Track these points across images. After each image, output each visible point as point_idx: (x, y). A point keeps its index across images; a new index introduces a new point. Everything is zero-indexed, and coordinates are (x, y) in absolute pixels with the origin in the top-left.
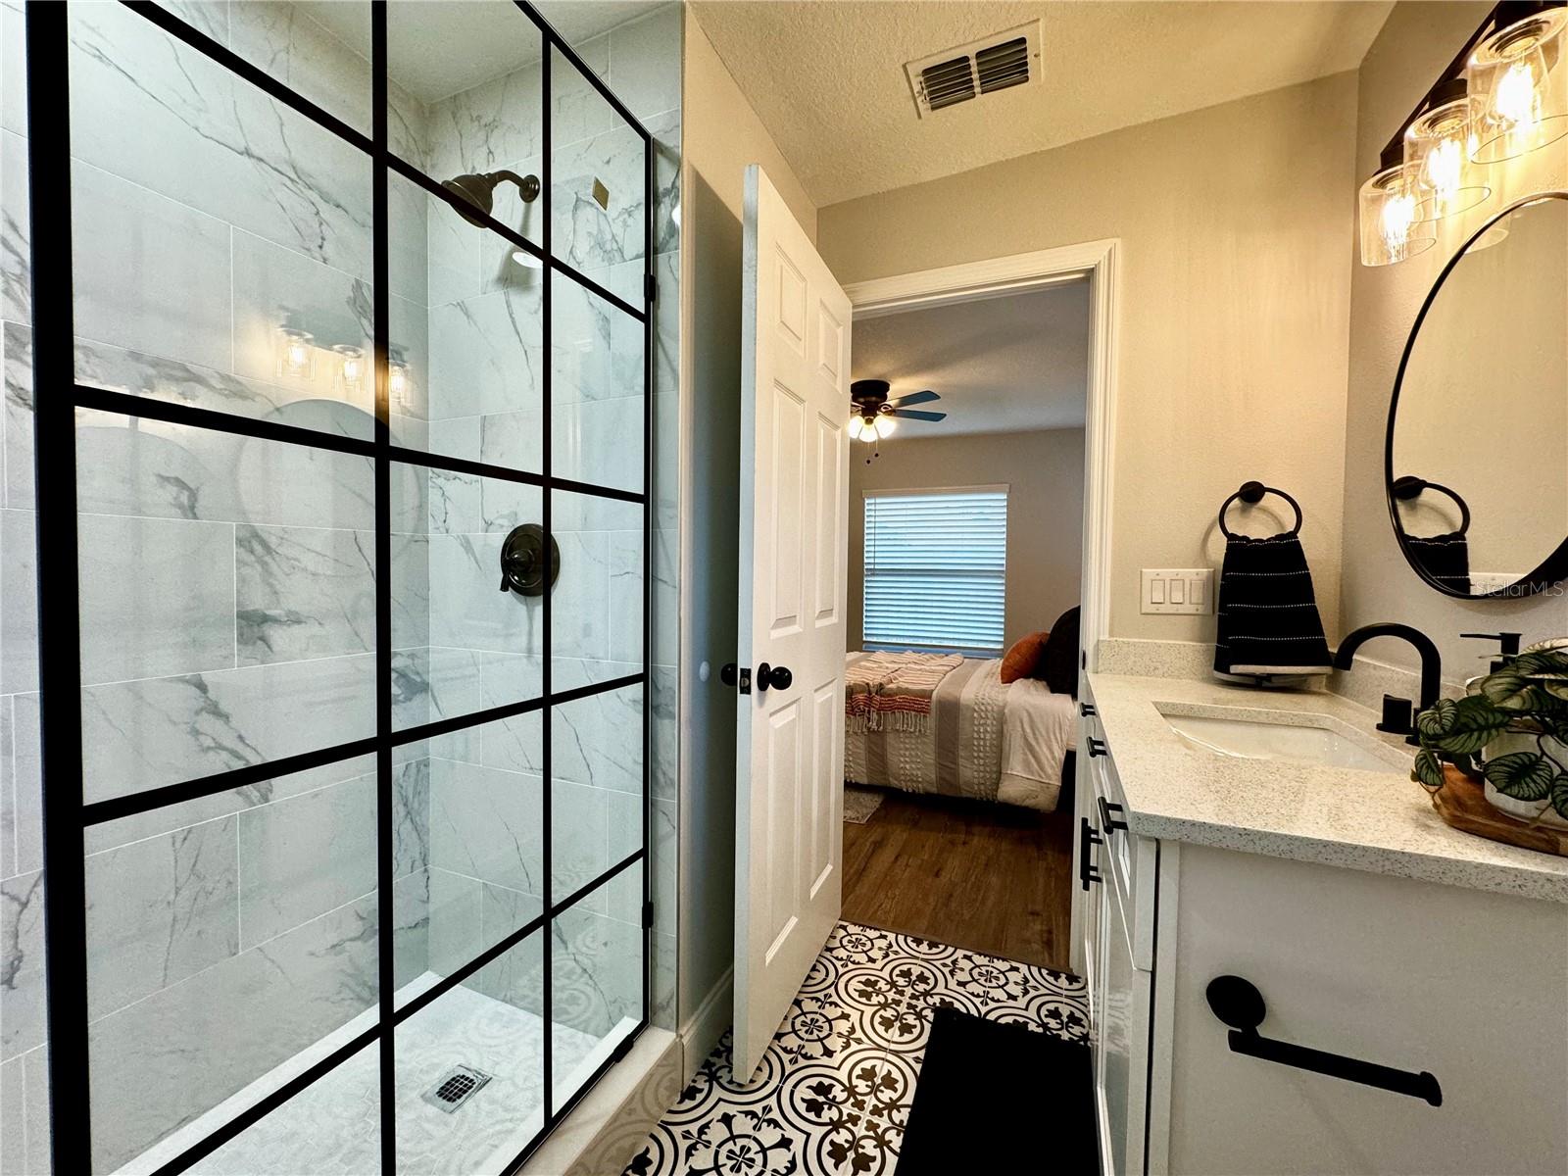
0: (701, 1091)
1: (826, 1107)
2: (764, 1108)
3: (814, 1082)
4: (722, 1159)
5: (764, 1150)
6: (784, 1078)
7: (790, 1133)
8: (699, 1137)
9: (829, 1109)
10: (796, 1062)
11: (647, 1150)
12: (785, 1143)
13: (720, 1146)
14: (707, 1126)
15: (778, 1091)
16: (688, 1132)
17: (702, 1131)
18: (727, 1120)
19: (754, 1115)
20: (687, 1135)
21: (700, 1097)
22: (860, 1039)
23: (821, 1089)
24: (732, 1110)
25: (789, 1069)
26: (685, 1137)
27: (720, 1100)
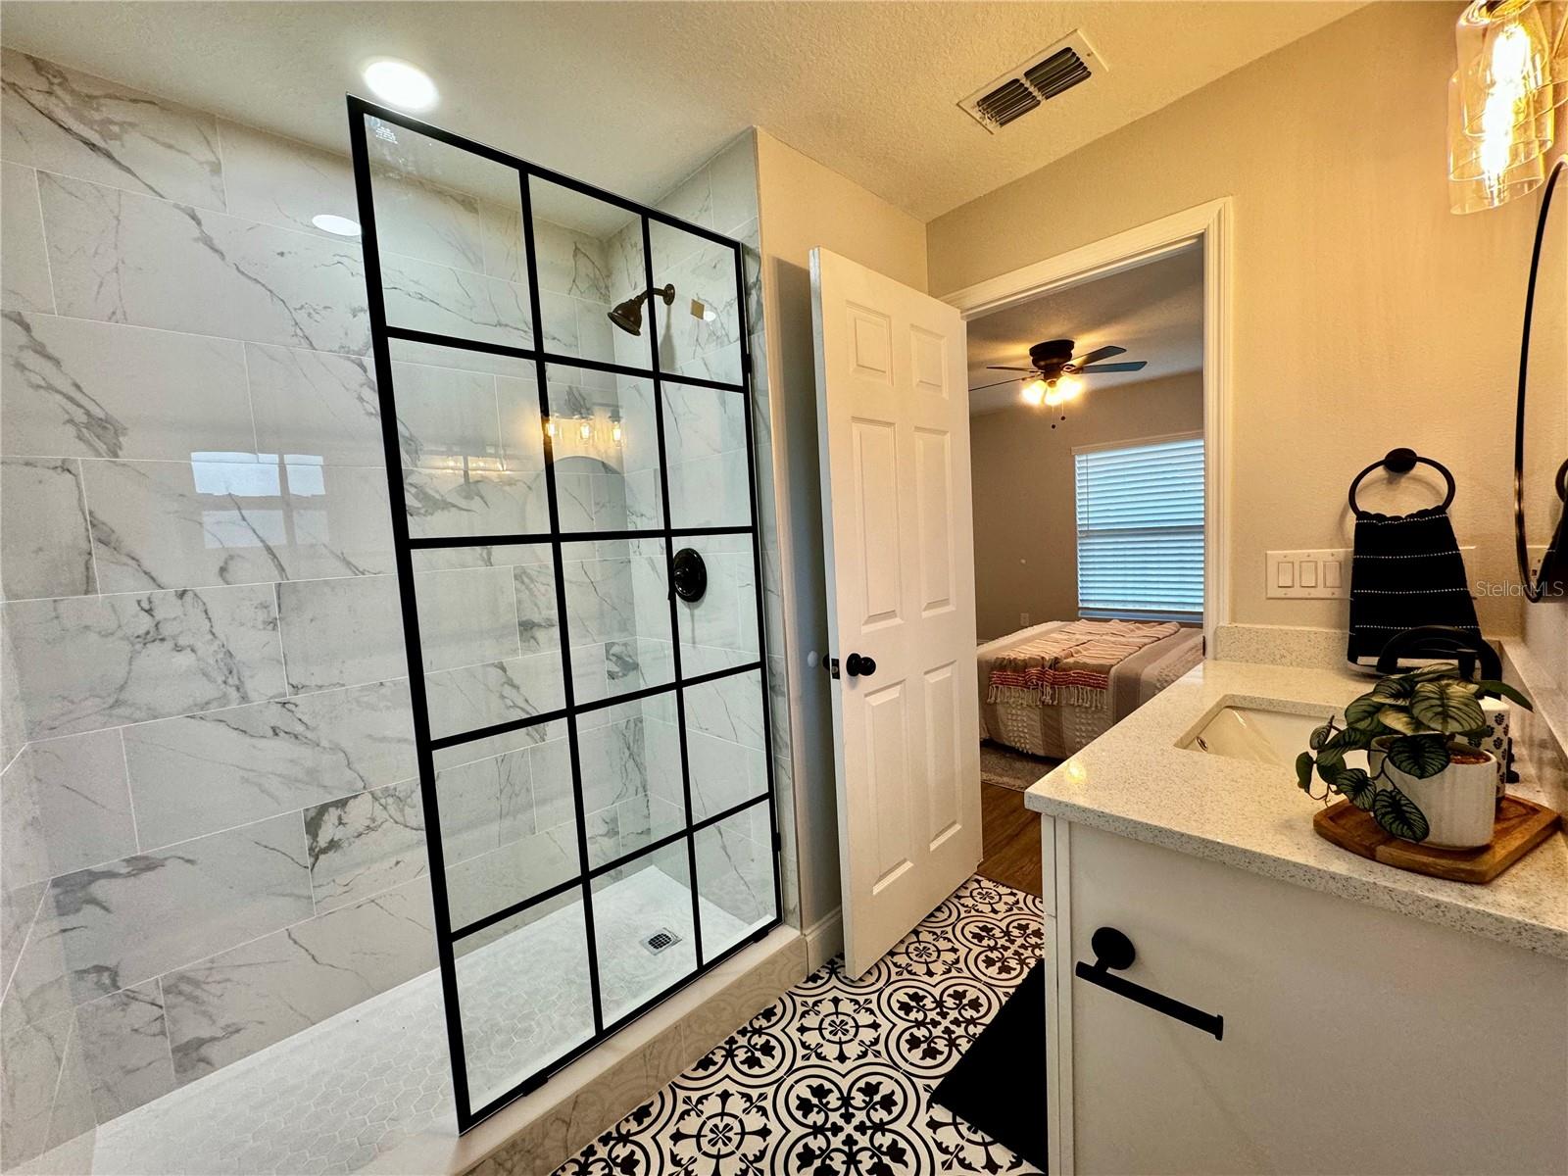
0: (822, 978)
1: (915, 1010)
2: (866, 1000)
3: (911, 991)
4: (825, 1024)
5: (857, 1027)
6: (888, 983)
7: (881, 1020)
8: (813, 1007)
9: (917, 1012)
10: (901, 974)
11: (775, 1007)
12: (875, 1026)
13: (826, 1016)
14: (820, 1001)
15: (880, 991)
16: (806, 1002)
17: (815, 1004)
18: (836, 1001)
19: (857, 1002)
20: (804, 1004)
21: (820, 982)
22: (961, 969)
23: (915, 997)
24: (841, 995)
25: (894, 977)
26: (802, 1005)
27: (835, 987)
